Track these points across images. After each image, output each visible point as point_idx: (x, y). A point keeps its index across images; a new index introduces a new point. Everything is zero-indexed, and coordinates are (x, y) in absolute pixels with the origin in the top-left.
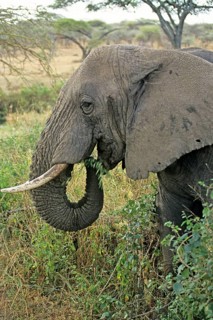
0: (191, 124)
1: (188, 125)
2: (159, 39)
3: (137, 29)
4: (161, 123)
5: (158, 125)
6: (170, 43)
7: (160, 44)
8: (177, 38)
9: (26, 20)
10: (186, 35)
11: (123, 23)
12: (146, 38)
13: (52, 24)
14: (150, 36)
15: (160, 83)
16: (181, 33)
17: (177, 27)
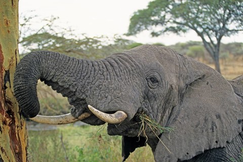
0: (216, 128)
1: (215, 127)
2: (203, 55)
3: (188, 49)
4: (197, 121)
5: (195, 122)
6: (211, 58)
7: (205, 59)
8: (216, 54)
9: (106, 45)
10: (222, 52)
11: (177, 45)
12: (194, 55)
13: (125, 47)
14: (197, 53)
15: (199, 89)
16: (218, 50)
17: (215, 46)
